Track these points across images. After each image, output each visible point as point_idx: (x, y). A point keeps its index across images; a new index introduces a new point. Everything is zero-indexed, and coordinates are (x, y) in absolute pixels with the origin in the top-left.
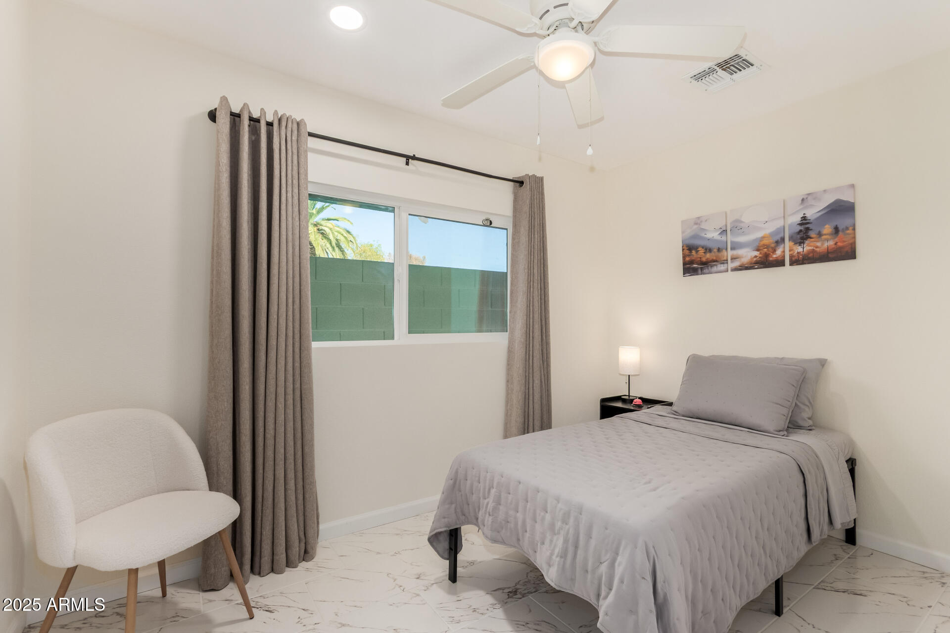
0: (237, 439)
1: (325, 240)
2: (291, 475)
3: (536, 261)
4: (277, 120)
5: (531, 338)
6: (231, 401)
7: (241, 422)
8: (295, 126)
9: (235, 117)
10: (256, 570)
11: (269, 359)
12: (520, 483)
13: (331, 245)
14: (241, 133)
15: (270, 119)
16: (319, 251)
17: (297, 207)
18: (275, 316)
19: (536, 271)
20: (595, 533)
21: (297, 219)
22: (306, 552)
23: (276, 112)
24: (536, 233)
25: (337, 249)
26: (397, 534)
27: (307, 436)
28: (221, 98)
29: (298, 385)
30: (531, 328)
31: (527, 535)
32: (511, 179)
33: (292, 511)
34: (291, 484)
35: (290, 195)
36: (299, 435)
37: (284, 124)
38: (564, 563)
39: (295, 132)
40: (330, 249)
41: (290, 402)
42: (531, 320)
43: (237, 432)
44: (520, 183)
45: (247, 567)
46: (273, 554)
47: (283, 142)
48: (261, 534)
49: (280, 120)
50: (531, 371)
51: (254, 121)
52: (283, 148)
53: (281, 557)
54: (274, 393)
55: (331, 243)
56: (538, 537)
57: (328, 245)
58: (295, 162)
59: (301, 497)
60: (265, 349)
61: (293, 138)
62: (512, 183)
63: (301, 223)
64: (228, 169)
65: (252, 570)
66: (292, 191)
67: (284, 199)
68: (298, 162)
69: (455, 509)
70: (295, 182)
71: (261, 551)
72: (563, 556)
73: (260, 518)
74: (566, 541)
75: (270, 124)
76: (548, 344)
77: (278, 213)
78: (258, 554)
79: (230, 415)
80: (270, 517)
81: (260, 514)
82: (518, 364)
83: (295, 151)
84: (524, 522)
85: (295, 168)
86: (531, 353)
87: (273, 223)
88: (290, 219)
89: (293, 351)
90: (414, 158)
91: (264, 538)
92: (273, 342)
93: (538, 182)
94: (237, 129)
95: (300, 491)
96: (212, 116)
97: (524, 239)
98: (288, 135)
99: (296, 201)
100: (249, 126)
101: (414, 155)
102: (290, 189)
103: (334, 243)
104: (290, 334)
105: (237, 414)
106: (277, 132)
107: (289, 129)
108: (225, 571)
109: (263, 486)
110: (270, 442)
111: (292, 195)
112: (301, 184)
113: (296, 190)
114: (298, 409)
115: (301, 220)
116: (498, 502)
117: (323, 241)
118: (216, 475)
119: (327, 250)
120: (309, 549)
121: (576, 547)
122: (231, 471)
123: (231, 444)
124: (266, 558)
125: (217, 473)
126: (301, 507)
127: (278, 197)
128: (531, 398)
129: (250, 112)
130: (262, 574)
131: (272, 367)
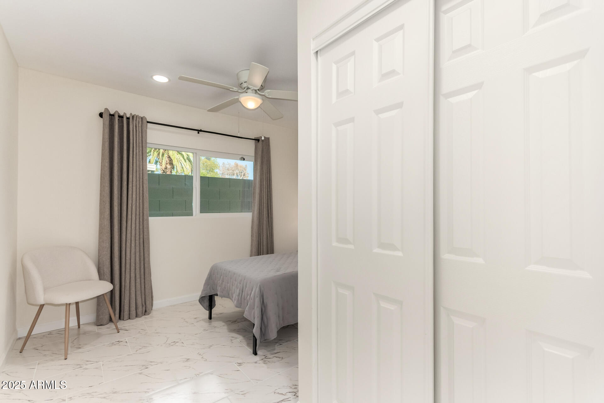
0: (113, 260)
1: (179, 155)
2: (138, 276)
3: (265, 178)
4: (132, 117)
5: (262, 215)
6: (110, 243)
7: (115, 252)
8: (140, 120)
9: (112, 116)
10: (122, 318)
11: (128, 224)
12: (230, 272)
13: (184, 159)
14: (115, 124)
15: (128, 116)
16: (175, 162)
17: (141, 156)
18: (131, 205)
19: (265, 183)
20: (248, 286)
21: (141, 162)
22: (146, 311)
23: (131, 114)
24: (265, 165)
25: (187, 161)
26: (191, 305)
27: (146, 259)
28: (105, 109)
29: (142, 236)
30: (262, 210)
31: (231, 291)
32: (254, 138)
33: (139, 293)
34: (138, 280)
35: (138, 151)
36: (142, 259)
37: (135, 119)
38: (239, 298)
39: (140, 123)
40: (183, 160)
41: (138, 244)
42: (262, 207)
43: (113, 257)
44: (257, 140)
45: (117, 315)
46: (130, 311)
47: (135, 127)
48: (124, 302)
49: (133, 117)
50: (262, 231)
51: (121, 117)
52: (135, 130)
53: (133, 312)
54: (130, 239)
55: (183, 157)
56: (233, 292)
57: (181, 158)
58: (140, 136)
59: (143, 287)
60: (126, 220)
61: (139, 125)
62: (254, 141)
63: (143, 163)
64: (108, 140)
65: (120, 318)
66: (139, 149)
67: (135, 153)
68: (142, 136)
69: (210, 287)
70: (141, 145)
71: (124, 309)
72: (239, 296)
73: (123, 295)
74: (240, 290)
75: (128, 118)
76: (272, 218)
77: (132, 159)
78: (122, 311)
79: (109, 249)
80: (128, 295)
81: (124, 293)
82: (256, 228)
83: (140, 131)
84: (230, 286)
85: (140, 139)
86: (262, 222)
87: (130, 163)
88: (138, 162)
89: (139, 221)
90: (201, 131)
91: (125, 304)
92: (129, 217)
93: (267, 140)
94: (113, 121)
95: (143, 284)
96: (101, 115)
97: (259, 167)
98: (137, 124)
99: (141, 153)
100: (118, 120)
101: (201, 130)
102: (138, 148)
103: (185, 158)
104: (138, 213)
105: (113, 249)
106: (131, 123)
107: (137, 121)
108: (107, 317)
109: (125, 281)
110: (128, 261)
111: (139, 151)
112: (143, 146)
113: (141, 149)
114: (142, 247)
115: (143, 162)
116: (223, 281)
117: (178, 156)
118: (102, 276)
119: (181, 161)
120: (147, 310)
121: (243, 292)
122: (110, 273)
123: (110, 262)
124: (126, 313)
125: (103, 274)
126: (143, 291)
127: (132, 152)
128: (262, 244)
129: (119, 113)
130: (124, 320)
131: (129, 228)
